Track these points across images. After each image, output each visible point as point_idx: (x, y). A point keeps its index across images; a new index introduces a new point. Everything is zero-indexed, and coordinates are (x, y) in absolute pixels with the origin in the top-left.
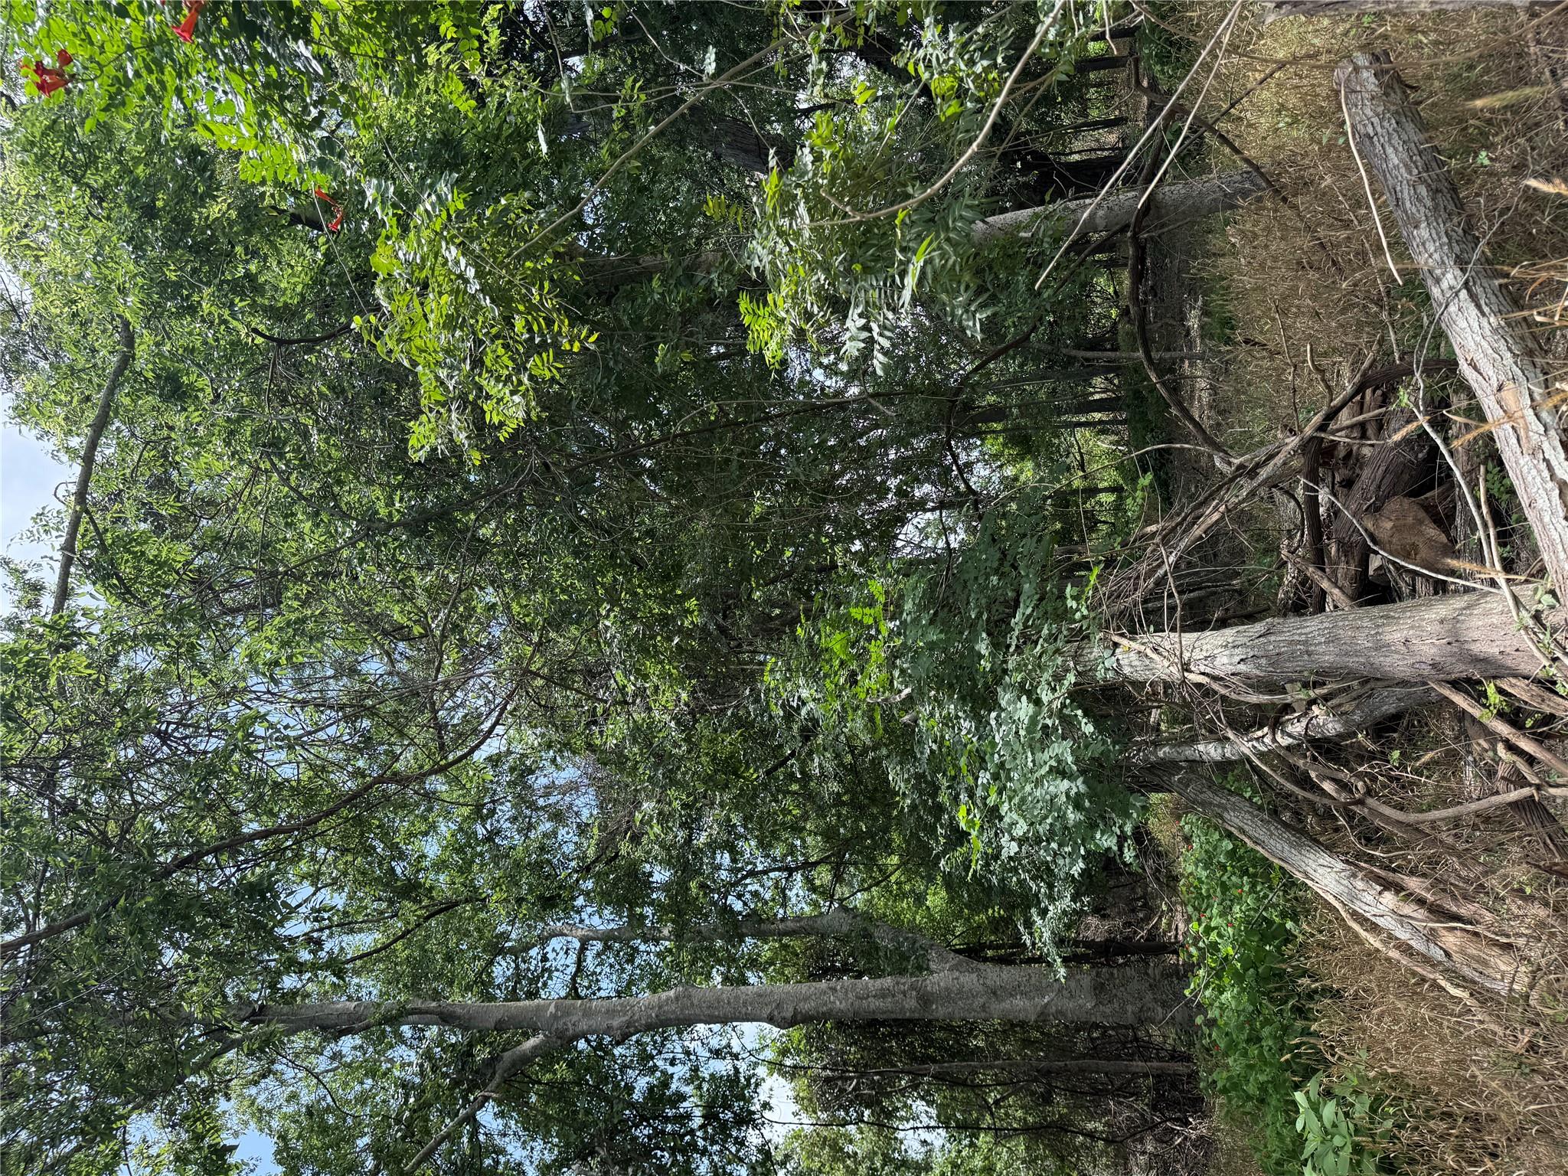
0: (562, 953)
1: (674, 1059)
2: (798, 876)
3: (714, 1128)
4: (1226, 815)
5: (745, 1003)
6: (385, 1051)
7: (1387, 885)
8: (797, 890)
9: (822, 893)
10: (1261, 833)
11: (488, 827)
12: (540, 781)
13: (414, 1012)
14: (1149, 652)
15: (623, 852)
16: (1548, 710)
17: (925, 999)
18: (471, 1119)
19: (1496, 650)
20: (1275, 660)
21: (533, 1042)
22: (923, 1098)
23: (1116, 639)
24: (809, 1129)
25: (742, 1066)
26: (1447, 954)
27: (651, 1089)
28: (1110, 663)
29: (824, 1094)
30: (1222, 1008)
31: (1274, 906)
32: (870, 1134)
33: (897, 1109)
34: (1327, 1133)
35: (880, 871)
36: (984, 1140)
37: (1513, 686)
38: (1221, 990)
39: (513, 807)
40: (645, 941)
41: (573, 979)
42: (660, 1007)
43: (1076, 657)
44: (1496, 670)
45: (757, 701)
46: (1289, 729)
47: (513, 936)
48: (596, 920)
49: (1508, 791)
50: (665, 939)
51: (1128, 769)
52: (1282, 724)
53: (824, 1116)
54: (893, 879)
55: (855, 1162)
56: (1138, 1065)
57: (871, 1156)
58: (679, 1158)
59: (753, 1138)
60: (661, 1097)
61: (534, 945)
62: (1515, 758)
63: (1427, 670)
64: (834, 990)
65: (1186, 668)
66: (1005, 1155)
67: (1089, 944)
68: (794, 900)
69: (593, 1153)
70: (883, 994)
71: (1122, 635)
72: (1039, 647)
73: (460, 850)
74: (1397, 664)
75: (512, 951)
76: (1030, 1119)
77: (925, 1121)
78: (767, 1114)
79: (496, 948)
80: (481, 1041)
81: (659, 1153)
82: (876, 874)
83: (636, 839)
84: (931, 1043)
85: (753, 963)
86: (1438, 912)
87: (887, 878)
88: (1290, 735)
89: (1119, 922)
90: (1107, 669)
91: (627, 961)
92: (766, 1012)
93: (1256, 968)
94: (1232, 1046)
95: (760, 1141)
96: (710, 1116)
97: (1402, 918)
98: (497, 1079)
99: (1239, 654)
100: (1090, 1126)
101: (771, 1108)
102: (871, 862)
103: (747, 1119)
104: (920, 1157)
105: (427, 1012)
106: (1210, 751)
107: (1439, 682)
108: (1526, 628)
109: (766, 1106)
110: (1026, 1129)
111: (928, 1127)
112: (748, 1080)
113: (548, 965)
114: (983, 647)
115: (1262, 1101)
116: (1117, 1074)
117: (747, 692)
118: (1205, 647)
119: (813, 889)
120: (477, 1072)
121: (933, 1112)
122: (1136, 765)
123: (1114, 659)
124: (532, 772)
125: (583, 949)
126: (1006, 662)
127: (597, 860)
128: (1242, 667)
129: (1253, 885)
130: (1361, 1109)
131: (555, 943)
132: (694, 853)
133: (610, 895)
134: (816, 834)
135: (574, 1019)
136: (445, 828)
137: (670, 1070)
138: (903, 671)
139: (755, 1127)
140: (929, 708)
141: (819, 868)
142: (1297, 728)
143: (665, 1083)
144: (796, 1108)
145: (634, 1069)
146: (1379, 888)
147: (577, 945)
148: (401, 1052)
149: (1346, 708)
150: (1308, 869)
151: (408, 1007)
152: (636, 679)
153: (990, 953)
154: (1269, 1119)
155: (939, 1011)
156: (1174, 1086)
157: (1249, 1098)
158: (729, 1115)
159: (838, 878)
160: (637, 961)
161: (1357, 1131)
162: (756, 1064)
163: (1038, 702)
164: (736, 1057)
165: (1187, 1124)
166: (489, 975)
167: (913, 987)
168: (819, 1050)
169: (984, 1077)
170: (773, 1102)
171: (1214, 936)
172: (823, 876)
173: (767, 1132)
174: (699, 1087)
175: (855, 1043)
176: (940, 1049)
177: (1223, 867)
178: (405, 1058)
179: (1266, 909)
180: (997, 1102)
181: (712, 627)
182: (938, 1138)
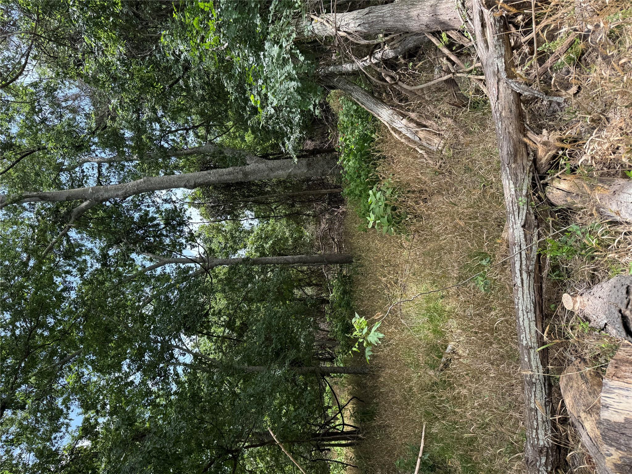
0: (90, 169)
1: (149, 205)
2: (191, 132)
3: (170, 228)
4: (353, 94)
5: (174, 181)
6: (19, 215)
7: (404, 116)
8: (191, 138)
9: (202, 138)
10: (364, 100)
11: (40, 116)
12: (60, 94)
13: (27, 197)
14: (325, 22)
15: (108, 124)
16: (461, 43)
17: (246, 174)
18: (66, 235)
19: (448, 18)
20: (371, 24)
21: (85, 204)
22: (249, 210)
23: (312, 16)
24: (207, 224)
25: (178, 205)
26: (420, 139)
27: (141, 217)
28: (310, 28)
29: (212, 212)
30: (349, 167)
31: (369, 129)
32: (230, 223)
33: (240, 214)
34: (377, 202)
35: (226, 128)
36: (271, 221)
37: (452, 34)
38: (349, 161)
39: (50, 107)
40: (127, 161)
41: (98, 178)
42: (138, 186)
43: (297, 25)
44: (446, 27)
45: (159, 52)
46: (376, 56)
47: (66, 163)
48: (103, 155)
49: (445, 76)
50: (135, 160)
51: (318, 76)
52: (374, 54)
53: (212, 219)
54: (231, 131)
55: (226, 233)
56: (324, 191)
57: (231, 231)
58: (157, 239)
59: (186, 229)
60: (145, 219)
61: (77, 167)
62: (449, 63)
63: (424, 27)
64: (210, 174)
65: (338, 29)
66: (279, 225)
67: (307, 151)
68: (190, 142)
69: (121, 242)
70: (229, 173)
71: (315, 15)
72: (282, 21)
73: (29, 128)
74: (414, 26)
75: (66, 170)
76: (287, 212)
77: (250, 217)
78: (190, 221)
79: (59, 168)
80: (62, 205)
81: (149, 238)
82: (225, 130)
83: (113, 119)
84: (251, 191)
85: (176, 167)
86: (419, 125)
87: (228, 130)
88: (376, 59)
89: (318, 142)
90: (309, 31)
91: (121, 170)
92: (183, 184)
93: (361, 152)
94: (352, 179)
95: (189, 230)
96: (167, 224)
97: (407, 127)
98: (73, 219)
99: (358, 22)
100: (308, 213)
101: (191, 219)
102: (221, 125)
103: (182, 223)
104: (249, 229)
105: (33, 196)
106: (348, 67)
107: (428, 33)
108: (459, 8)
109: (189, 218)
110: (286, 215)
111: (252, 219)
112: (181, 210)
113: (85, 174)
114: (258, 21)
115: (360, 196)
116: (317, 195)
117: (154, 48)
118: (346, 20)
119: (198, 137)
120: (63, 217)
121: (253, 214)
122: (321, 75)
123: (311, 26)
124: (56, 90)
125: (100, 167)
126: (268, 28)
127: (97, 129)
128: (359, 29)
129: (362, 122)
130: (388, 193)
131: (86, 165)
132: (142, 124)
133: (106, 143)
134: (196, 114)
135: (101, 193)
136: (19, 118)
137: (148, 209)
138: (224, 35)
139: (186, 225)
140: (237, 52)
141: (200, 128)
142: (379, 55)
143: (147, 213)
144: (201, 217)
145: (132, 210)
146: (402, 118)
147: (97, 165)
148: (26, 214)
149: (396, 46)
150: (379, 113)
151: (23, 195)
152: (95, 40)
153: (271, 157)
154: (362, 201)
155: (251, 178)
156: (335, 197)
157: (356, 195)
158: (175, 222)
159: (208, 132)
160: (125, 170)
161: (386, 200)
162: (183, 204)
163: (281, 47)
164: (174, 202)
165: (339, 208)
166: (59, 180)
167: (241, 170)
168: (208, 197)
169: (271, 200)
170: (192, 217)
171: (348, 142)
172: (202, 131)
173: (191, 227)
174: (161, 214)
175: (222, 193)
176: (254, 193)
177: (352, 116)
178: (29, 216)
179: (366, 130)
180: (275, 208)
181: (131, 14)
182: (256, 222)
